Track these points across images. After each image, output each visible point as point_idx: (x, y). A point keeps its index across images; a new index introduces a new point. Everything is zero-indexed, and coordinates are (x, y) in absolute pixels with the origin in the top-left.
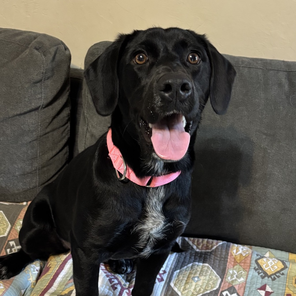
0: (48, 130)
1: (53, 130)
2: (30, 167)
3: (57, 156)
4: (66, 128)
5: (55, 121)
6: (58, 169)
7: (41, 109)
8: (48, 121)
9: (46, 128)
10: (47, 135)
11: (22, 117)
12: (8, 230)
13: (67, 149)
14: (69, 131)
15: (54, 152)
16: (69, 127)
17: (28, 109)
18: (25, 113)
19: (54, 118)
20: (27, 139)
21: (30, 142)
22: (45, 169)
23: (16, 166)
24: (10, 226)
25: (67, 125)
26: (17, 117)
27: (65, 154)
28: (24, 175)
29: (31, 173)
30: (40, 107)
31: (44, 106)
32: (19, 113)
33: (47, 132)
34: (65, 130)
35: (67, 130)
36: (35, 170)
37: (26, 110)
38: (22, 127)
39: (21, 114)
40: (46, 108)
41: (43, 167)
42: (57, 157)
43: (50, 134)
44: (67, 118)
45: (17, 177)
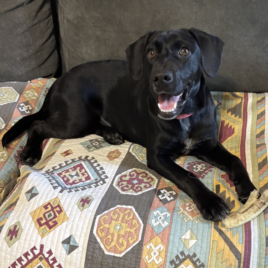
1: (39, 22)
2: (27, 53)
3: (46, 43)
5: (39, 14)
7: (26, 5)
8: (33, 14)
9: (33, 20)
10: (35, 26)
11: (12, 12)
13: (53, 37)
14: (53, 23)
15: (44, 40)
16: (52, 19)
17: (15, 5)
18: (14, 9)
20: (20, 30)
21: (23, 33)
22: (39, 54)
24: (19, 95)
25: (50, 18)
27: (52, 42)
32: (8, 9)
33: (34, 23)
34: (49, 22)
36: (32, 55)
40: (30, 4)
41: (37, 52)
44: (49, 12)
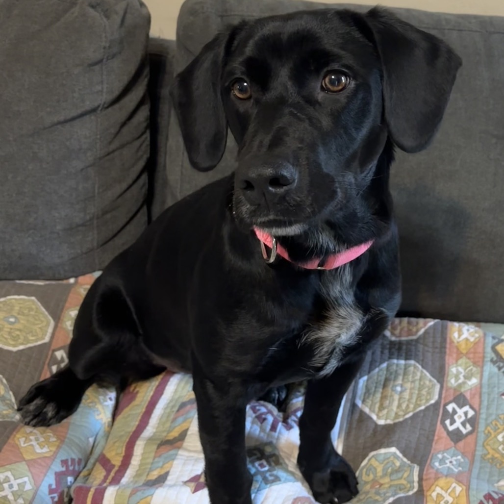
0: (113, 147)
1: (122, 146)
2: (82, 215)
3: (128, 192)
4: (144, 142)
5: (125, 130)
6: (131, 215)
7: (101, 110)
8: (113, 131)
9: (110, 143)
10: (111, 155)
11: (68, 126)
12: (50, 330)
13: (144, 178)
14: (149, 147)
15: (124, 186)
16: (149, 139)
17: (79, 111)
18: (73, 119)
19: (124, 124)
20: (78, 164)
21: (82, 170)
22: (108, 216)
23: (57, 215)
24: (52, 323)
25: (144, 136)
26: (59, 126)
27: (142, 188)
28: (71, 229)
29: (83, 225)
30: (99, 106)
31: (106, 106)
32: (62, 118)
33: (111, 150)
34: (141, 145)
35: (145, 145)
36: (91, 220)
37: (74, 113)
38: (68, 143)
39: (66, 121)
40: (110, 109)
41: (105, 213)
42: (128, 194)
43: (116, 153)
44: (145, 125)
45: (58, 234)
